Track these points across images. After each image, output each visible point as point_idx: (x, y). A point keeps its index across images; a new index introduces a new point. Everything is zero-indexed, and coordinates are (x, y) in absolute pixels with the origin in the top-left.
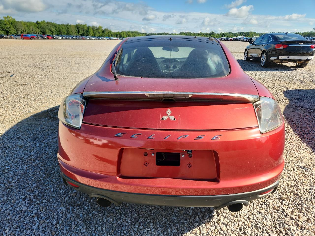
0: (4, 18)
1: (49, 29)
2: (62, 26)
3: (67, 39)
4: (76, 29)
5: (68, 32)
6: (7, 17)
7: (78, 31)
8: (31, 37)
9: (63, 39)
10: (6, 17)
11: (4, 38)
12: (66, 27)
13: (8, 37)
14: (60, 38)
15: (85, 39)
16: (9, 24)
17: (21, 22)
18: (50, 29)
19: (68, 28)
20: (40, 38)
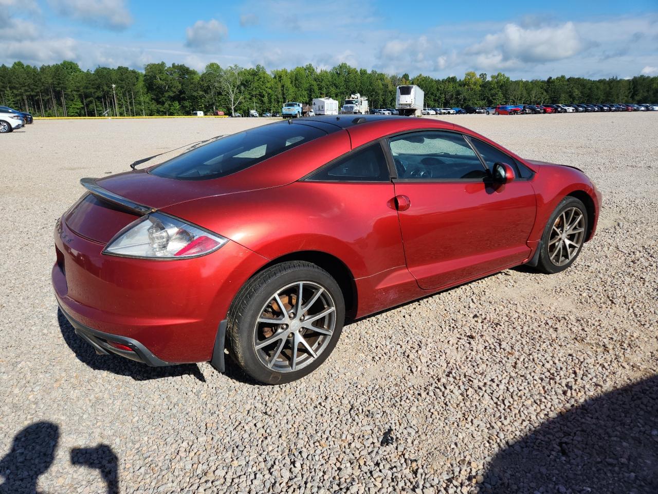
0: (492, 77)
1: (567, 93)
2: (598, 84)
3: (586, 111)
4: (629, 89)
5: (608, 96)
6: (498, 75)
7: (634, 92)
8: (512, 110)
9: (577, 111)
10: (496, 75)
11: (476, 113)
12: (607, 85)
13: (482, 111)
14: (571, 109)
15: (635, 110)
16: (498, 87)
17: (517, 83)
18: (570, 92)
19: (611, 89)
20: (527, 112)
